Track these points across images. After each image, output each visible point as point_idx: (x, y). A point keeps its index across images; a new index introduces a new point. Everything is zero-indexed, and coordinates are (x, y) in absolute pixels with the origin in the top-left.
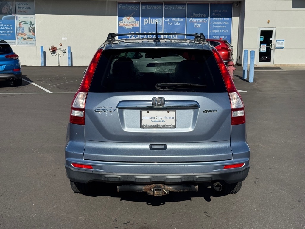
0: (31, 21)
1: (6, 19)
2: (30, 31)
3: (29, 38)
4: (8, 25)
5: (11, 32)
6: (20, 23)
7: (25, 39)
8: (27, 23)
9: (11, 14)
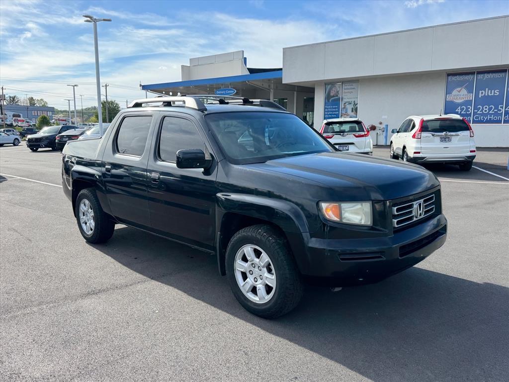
4: (334, 107)
5: (336, 113)
8: (351, 104)
9: (337, 96)
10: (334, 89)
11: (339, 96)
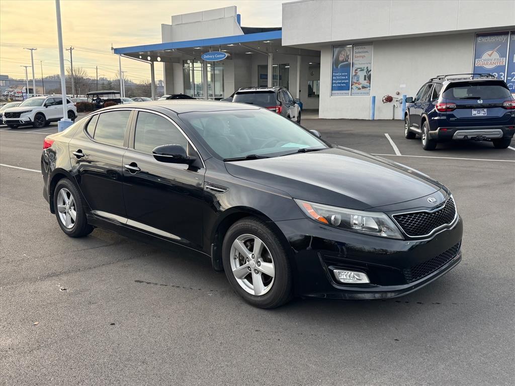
0: (367, 67)
1: (342, 67)
2: (365, 79)
3: (363, 87)
4: (343, 74)
5: (346, 81)
6: (356, 70)
7: (359, 89)
8: (363, 70)
9: (347, 61)
10: (343, 53)
11: (349, 61)
